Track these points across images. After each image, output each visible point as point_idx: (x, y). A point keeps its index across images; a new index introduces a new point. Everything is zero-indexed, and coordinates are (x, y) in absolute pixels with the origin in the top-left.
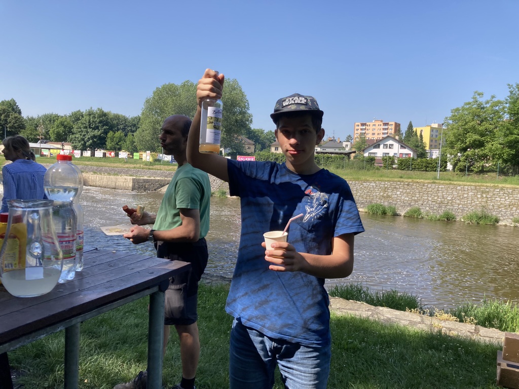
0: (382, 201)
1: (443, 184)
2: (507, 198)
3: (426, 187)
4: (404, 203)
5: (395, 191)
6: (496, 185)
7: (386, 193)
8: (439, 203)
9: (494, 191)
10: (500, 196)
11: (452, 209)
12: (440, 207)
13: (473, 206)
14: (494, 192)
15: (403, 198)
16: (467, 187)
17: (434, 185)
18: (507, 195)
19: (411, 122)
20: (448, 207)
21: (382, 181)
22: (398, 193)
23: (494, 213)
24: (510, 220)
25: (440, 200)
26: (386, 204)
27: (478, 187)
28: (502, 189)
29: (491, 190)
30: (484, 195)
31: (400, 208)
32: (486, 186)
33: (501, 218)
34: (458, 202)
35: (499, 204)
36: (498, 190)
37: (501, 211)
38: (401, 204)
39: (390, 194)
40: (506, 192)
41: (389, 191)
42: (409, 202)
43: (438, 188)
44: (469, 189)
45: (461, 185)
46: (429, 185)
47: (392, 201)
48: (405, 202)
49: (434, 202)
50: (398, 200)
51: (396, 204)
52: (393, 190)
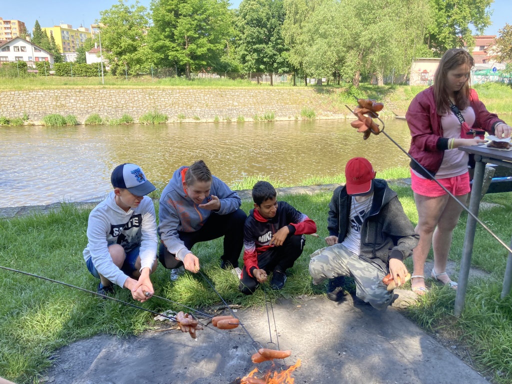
0: (57, 111)
1: (113, 88)
2: (169, 98)
3: (98, 93)
4: (82, 111)
5: (68, 99)
6: (158, 87)
7: (59, 102)
8: (115, 108)
9: (158, 92)
10: (163, 96)
11: (128, 112)
12: (117, 111)
13: (145, 108)
14: (159, 94)
15: (78, 105)
16: (135, 90)
17: (105, 90)
18: (168, 96)
19: (37, 21)
20: (124, 111)
21: (50, 89)
22: (72, 101)
23: (163, 112)
24: (176, 117)
25: (115, 104)
26: (62, 113)
27: (144, 90)
28: (163, 90)
29: (156, 92)
30: (152, 97)
31: (78, 116)
32: (151, 88)
33: (169, 116)
34: (131, 105)
35: (164, 103)
36: (161, 91)
37: (167, 110)
38: (79, 112)
39: (63, 102)
40: (168, 93)
41: (62, 99)
42: (86, 109)
43: (110, 92)
44: (138, 92)
45: (130, 89)
46: (101, 91)
47: (68, 110)
48: (82, 109)
49: (110, 107)
50: (74, 109)
51: (73, 113)
52: (66, 98)
